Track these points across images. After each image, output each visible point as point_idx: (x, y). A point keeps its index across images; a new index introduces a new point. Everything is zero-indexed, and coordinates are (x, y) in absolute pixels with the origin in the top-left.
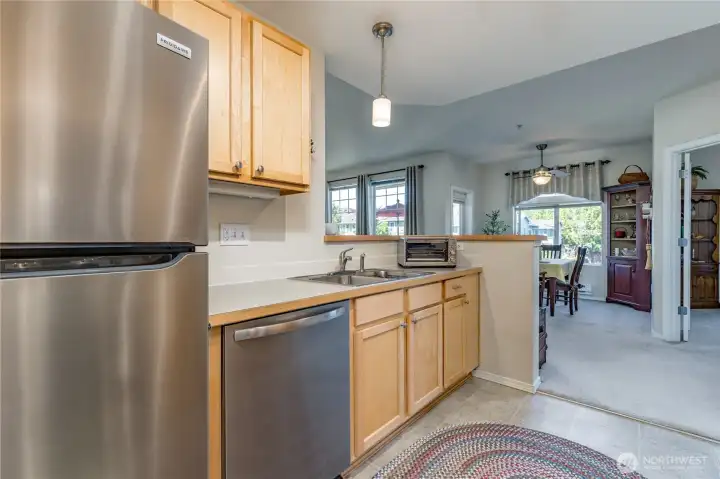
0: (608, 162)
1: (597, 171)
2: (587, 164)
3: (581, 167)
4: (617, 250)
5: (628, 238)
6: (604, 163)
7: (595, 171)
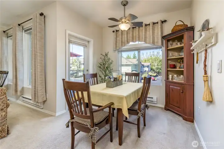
0: (165, 21)
1: (159, 27)
2: (154, 23)
3: (151, 25)
4: (170, 76)
5: (178, 69)
6: (163, 22)
7: (158, 27)
